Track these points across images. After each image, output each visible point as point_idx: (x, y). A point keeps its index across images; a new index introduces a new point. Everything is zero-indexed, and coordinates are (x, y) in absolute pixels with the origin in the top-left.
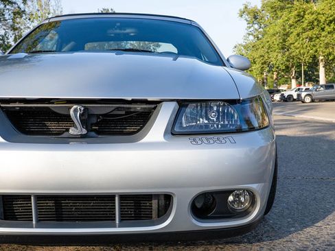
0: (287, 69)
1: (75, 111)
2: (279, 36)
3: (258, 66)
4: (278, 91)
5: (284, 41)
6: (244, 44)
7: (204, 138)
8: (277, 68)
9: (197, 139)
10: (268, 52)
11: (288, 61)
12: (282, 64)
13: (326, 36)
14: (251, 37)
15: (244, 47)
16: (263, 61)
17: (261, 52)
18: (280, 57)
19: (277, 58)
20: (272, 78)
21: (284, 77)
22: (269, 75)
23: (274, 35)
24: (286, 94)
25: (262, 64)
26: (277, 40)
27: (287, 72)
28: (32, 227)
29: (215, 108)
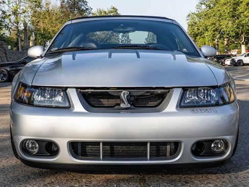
0: (237, 36)
1: (124, 94)
2: (230, 5)
3: (210, 33)
4: (229, 56)
5: (235, 9)
6: (197, 12)
7: (198, 109)
8: (228, 34)
9: (195, 110)
10: (219, 20)
11: (238, 28)
12: (232, 31)
14: (203, 7)
15: (197, 15)
16: (214, 29)
17: (212, 20)
18: (230, 25)
19: (228, 25)
20: (223, 43)
21: (234, 43)
22: (221, 41)
23: (225, 4)
24: (237, 59)
25: (214, 31)
26: (227, 9)
27: (237, 38)
28: (100, 160)
29: (202, 91)
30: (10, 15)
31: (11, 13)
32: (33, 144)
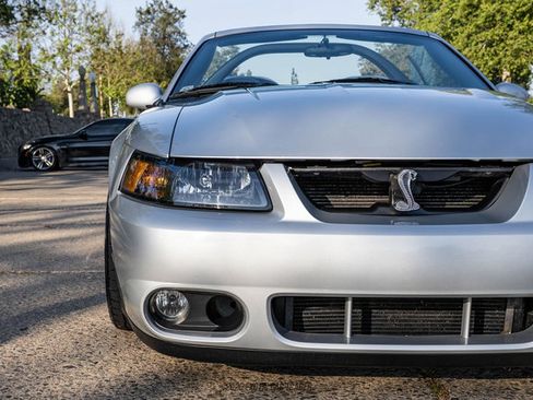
13: (516, 38)
30: (54, 56)
31: (57, 52)
32: (172, 300)
